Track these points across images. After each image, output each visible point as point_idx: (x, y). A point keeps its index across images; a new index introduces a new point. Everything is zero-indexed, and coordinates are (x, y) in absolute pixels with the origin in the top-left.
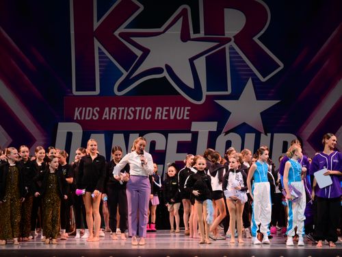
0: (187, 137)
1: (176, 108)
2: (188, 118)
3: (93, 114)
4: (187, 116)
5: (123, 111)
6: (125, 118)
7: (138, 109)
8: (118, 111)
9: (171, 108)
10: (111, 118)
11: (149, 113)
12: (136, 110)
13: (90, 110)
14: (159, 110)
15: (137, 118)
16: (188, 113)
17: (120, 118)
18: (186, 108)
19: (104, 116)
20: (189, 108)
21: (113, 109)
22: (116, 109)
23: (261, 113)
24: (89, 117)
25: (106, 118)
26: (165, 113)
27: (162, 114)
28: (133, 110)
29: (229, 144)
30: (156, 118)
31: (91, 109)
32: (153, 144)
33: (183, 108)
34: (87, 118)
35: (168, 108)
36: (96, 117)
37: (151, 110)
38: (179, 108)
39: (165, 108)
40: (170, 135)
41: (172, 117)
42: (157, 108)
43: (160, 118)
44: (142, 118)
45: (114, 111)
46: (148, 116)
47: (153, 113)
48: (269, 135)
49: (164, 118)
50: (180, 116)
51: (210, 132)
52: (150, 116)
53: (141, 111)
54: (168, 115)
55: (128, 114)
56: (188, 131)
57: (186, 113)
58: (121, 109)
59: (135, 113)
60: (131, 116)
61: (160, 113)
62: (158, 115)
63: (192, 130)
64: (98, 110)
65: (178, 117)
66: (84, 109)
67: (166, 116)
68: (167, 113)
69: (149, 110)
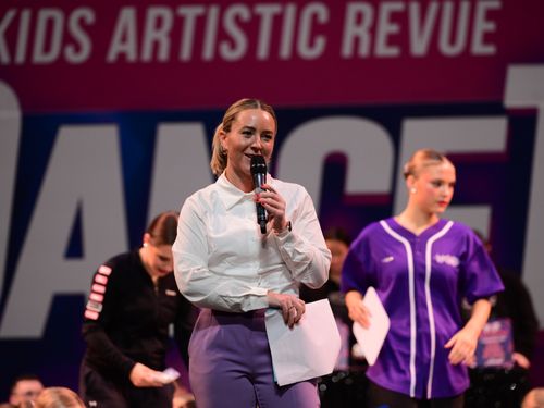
0: (487, 135)
1: (434, 6)
2: (490, 50)
4: (488, 38)
5: (201, 23)
6: (208, 53)
7: (267, 12)
8: (179, 23)
9: (414, 7)
10: (147, 55)
11: (317, 29)
12: (256, 21)
13: (50, 23)
14: (359, 18)
15: (263, 51)
16: (491, 26)
17: (185, 53)
18: (483, 5)
19: (116, 48)
20: (495, 4)
21: (153, 13)
22: (166, 14)
24: (47, 48)
25: (122, 56)
26: (386, 28)
27: (373, 31)
28: (245, 15)
30: (347, 50)
31: (58, 16)
32: (335, 167)
34: (39, 57)
35: (399, 7)
36: (78, 49)
37: (323, 17)
38: (448, 6)
39: (386, 8)
40: (412, 128)
41: (419, 46)
43: (364, 52)
44: (285, 52)
45: (159, 23)
46: (311, 44)
47: (332, 30)
49: (383, 50)
50: (453, 40)
52: (321, 43)
53: (278, 21)
54: (401, 39)
55: (222, 35)
56: (493, 107)
57: (483, 26)
58: (190, 13)
59: (251, 28)
60: (234, 46)
61: (367, 29)
62: (357, 41)
63: (509, 103)
64: (89, 16)
65: (445, 48)
66: (26, 16)
67: (392, 40)
68: (394, 28)
69: (315, 17)
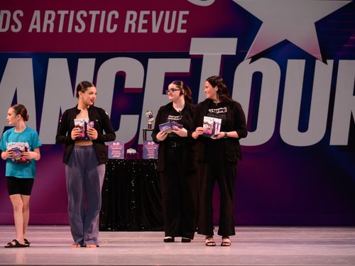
0: (183, 66)
1: (162, 13)
2: (184, 31)
3: (12, 22)
4: (183, 26)
5: (67, 17)
6: (70, 30)
7: (94, 13)
8: (58, 17)
9: (154, 13)
10: (45, 30)
11: (114, 21)
12: (90, 17)
13: (5, 16)
14: (132, 17)
15: (92, 30)
16: (185, 22)
17: (60, 30)
18: (182, 13)
19: (32, 27)
20: (187, 13)
21: (47, 13)
22: (53, 13)
23: (316, 24)
24: (3, 27)
25: (34, 30)
26: (142, 21)
27: (137, 22)
28: (85, 15)
29: (257, 78)
30: (126, 30)
31: (8, 13)
32: (120, 77)
33: (175, 13)
35: (148, 13)
36: (16, 27)
37: (117, 17)
38: (168, 13)
39: (143, 13)
40: (150, 61)
41: (155, 29)
42: (129, 13)
43: (133, 30)
44: (101, 30)
45: (50, 17)
46: (112, 27)
47: (120, 22)
48: (331, 62)
49: (140, 30)
50: (169, 28)
51: (223, 57)
52: (115, 26)
53: (98, 17)
54: (148, 26)
55: (76, 23)
56: (184, 54)
57: (181, 21)
58: (63, 13)
59: (87, 20)
60: (80, 27)
61: (134, 22)
62: (130, 26)
63: (191, 53)
64: (22, 14)
65: (166, 30)
67: (144, 26)
68: (146, 22)
69: (114, 15)
